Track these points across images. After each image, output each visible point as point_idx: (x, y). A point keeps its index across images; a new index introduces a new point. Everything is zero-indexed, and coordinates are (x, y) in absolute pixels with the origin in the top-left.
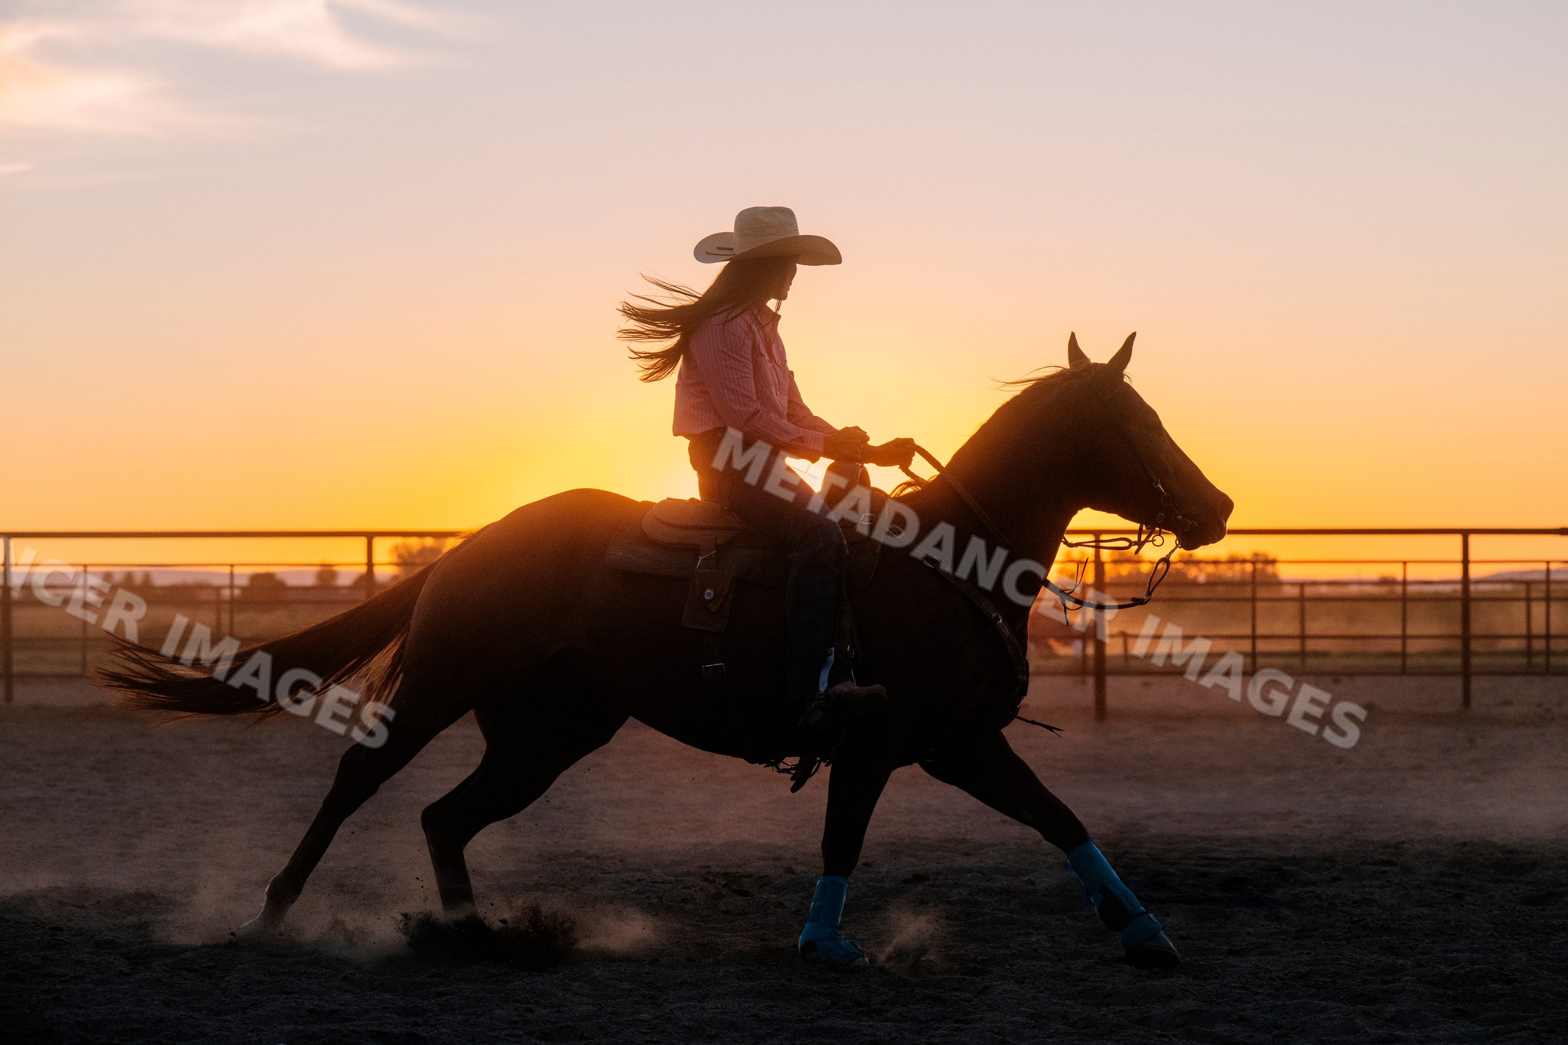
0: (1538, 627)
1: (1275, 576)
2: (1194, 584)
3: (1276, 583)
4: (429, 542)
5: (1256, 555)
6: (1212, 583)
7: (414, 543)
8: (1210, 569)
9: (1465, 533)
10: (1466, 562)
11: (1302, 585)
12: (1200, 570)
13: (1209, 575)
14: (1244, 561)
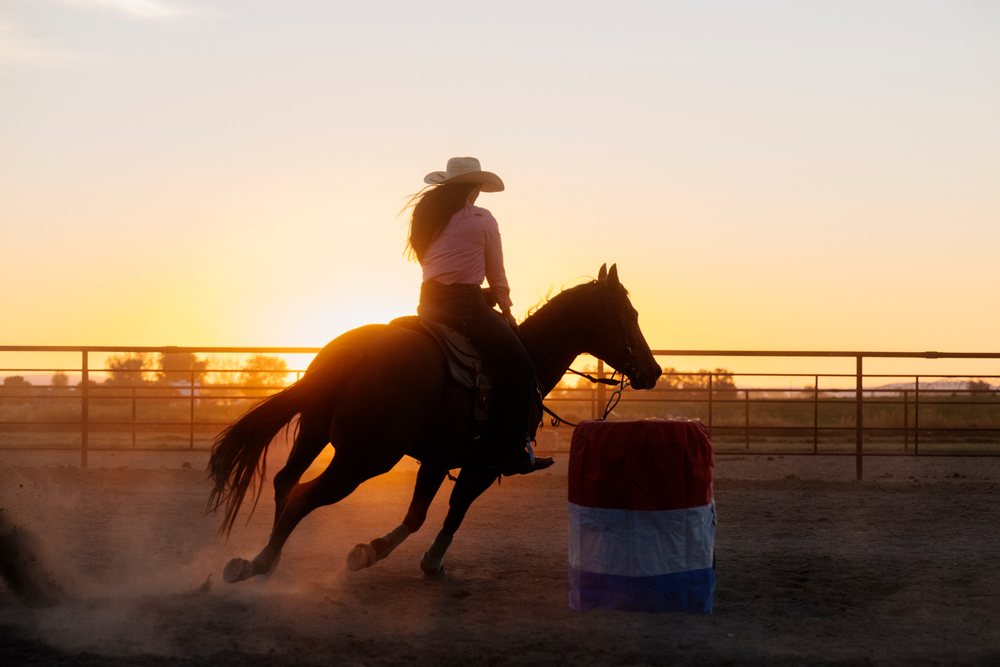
0: (911, 422)
1: (732, 385)
2: (675, 390)
3: (733, 390)
4: (133, 355)
5: (718, 370)
6: (688, 389)
7: (122, 356)
8: (686, 379)
9: (859, 356)
10: (859, 376)
11: (747, 391)
12: (679, 380)
13: (685, 384)
14: (710, 374)
